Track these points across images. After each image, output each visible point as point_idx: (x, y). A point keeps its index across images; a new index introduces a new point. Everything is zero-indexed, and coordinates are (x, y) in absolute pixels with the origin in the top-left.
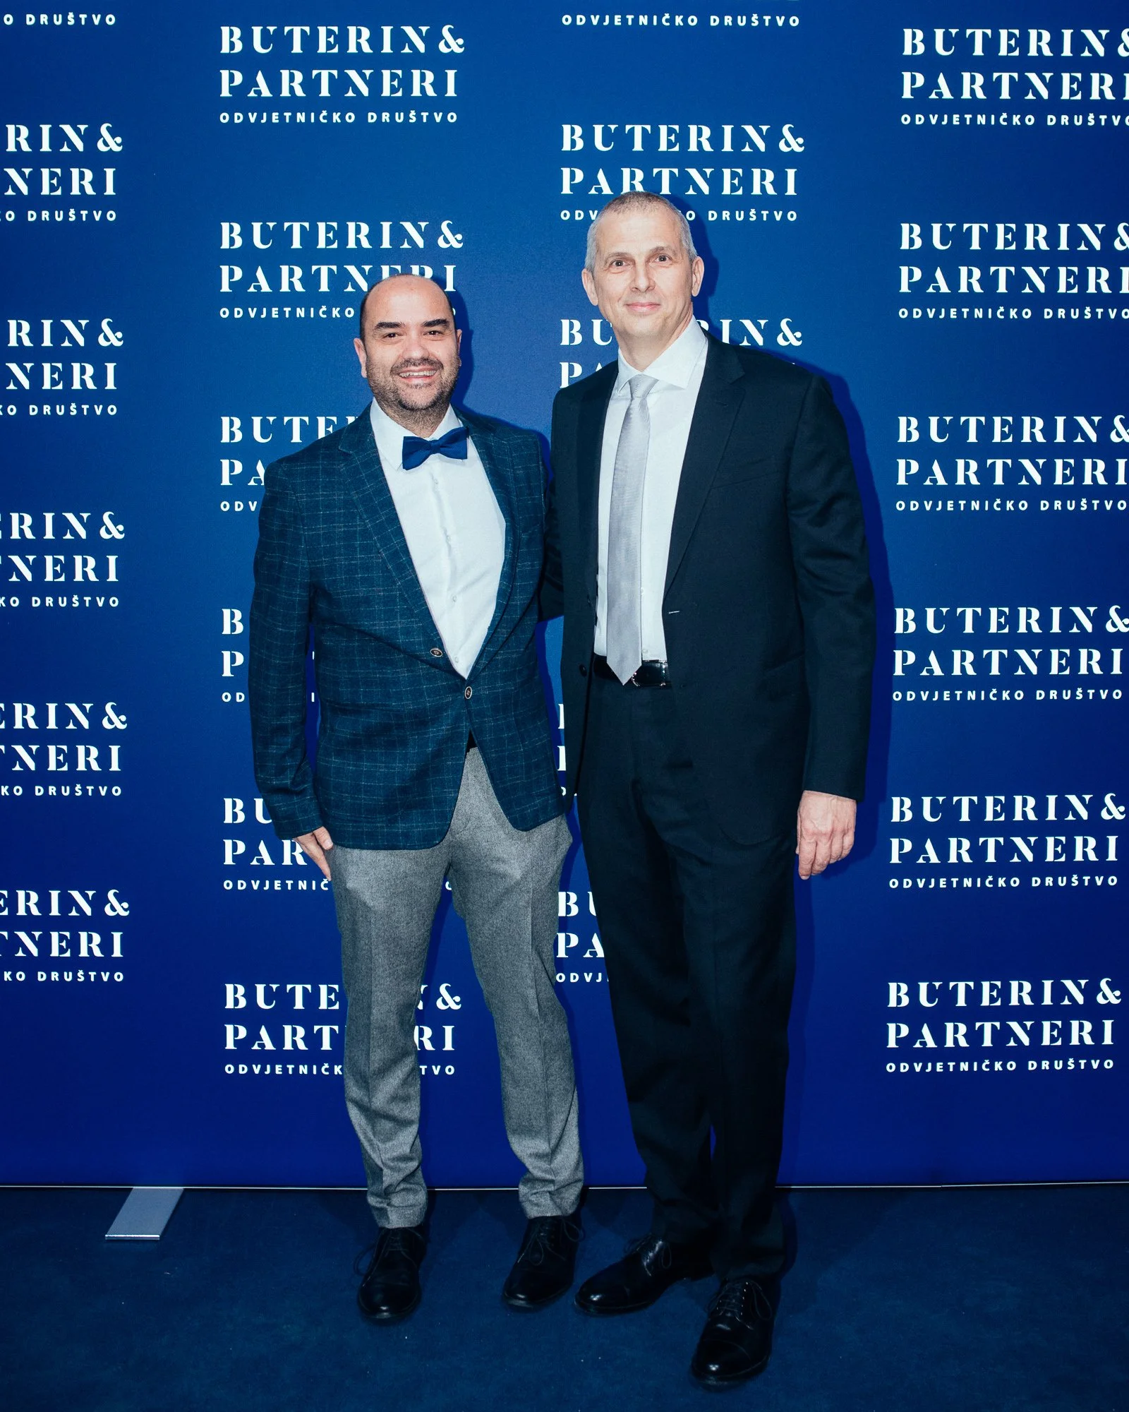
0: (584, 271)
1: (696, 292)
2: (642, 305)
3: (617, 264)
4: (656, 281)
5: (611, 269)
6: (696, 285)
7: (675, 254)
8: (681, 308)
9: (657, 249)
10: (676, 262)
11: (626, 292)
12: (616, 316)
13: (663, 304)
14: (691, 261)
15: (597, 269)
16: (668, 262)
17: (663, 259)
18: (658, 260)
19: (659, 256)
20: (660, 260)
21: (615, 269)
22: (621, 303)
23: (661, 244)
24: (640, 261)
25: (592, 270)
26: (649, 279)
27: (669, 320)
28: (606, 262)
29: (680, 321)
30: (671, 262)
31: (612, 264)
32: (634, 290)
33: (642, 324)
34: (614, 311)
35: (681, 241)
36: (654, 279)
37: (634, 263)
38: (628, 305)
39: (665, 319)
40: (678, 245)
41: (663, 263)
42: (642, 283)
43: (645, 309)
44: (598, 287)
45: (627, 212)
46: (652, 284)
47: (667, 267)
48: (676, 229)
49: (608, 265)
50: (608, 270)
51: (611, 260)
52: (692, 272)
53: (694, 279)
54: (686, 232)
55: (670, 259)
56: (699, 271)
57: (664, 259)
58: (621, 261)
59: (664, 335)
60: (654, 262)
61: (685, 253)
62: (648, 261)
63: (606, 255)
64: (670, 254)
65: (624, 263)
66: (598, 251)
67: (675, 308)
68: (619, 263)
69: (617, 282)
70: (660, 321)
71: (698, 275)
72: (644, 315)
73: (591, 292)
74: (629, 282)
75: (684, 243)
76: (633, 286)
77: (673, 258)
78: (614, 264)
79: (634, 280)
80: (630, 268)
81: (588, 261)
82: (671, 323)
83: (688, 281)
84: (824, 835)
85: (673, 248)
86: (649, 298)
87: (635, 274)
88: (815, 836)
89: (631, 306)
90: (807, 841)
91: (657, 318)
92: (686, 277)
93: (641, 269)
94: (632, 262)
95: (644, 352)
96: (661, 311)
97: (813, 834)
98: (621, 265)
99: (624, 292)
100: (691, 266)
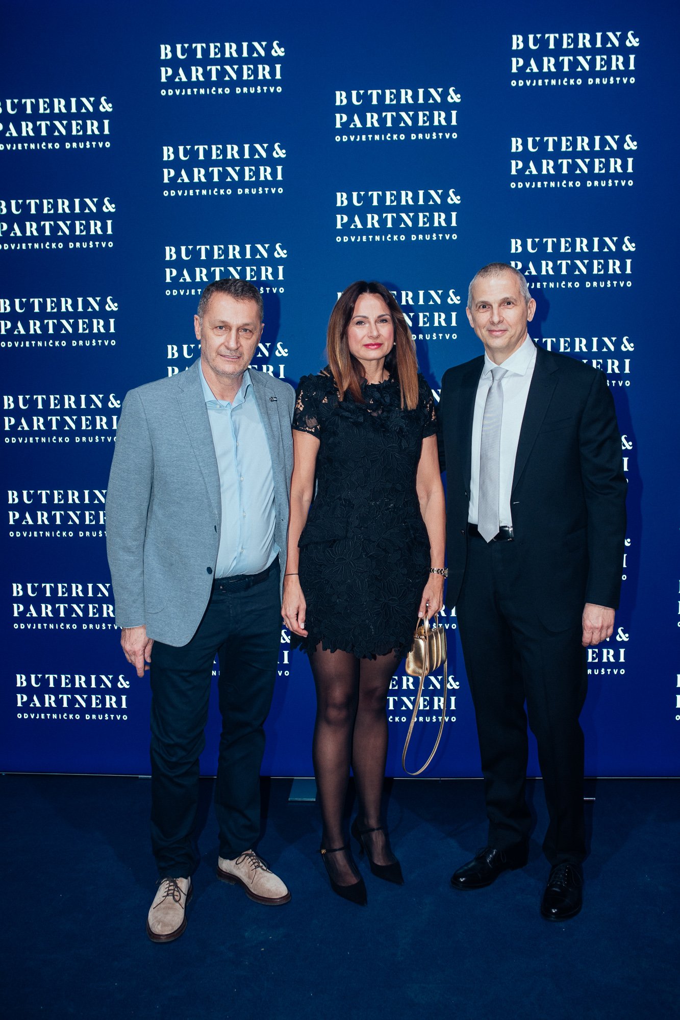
0: (467, 308)
1: (530, 319)
2: (496, 331)
3: (483, 307)
6: (531, 315)
7: (515, 300)
8: (520, 330)
9: (505, 298)
10: (516, 305)
11: (488, 324)
12: (483, 336)
13: (508, 329)
14: (527, 302)
15: (472, 309)
17: (509, 303)
18: (506, 304)
19: (507, 302)
20: (507, 304)
21: (481, 310)
22: (485, 329)
23: (508, 295)
24: (495, 306)
25: (470, 308)
26: (500, 316)
28: (477, 305)
29: (520, 338)
30: (513, 305)
31: (479, 307)
32: (492, 322)
33: (498, 342)
34: (482, 333)
35: (520, 292)
36: (503, 316)
37: (492, 307)
38: (489, 331)
39: (511, 337)
40: (517, 293)
41: (509, 306)
42: (496, 319)
43: (498, 333)
44: (474, 319)
45: (489, 279)
46: (502, 318)
47: (510, 308)
48: (517, 285)
50: (478, 310)
51: (479, 305)
52: (527, 307)
53: (529, 312)
54: (523, 286)
55: (513, 303)
56: (532, 306)
57: (510, 304)
58: (485, 305)
59: (510, 347)
60: (504, 305)
61: (523, 299)
62: (500, 305)
63: (476, 302)
64: (513, 301)
65: (487, 307)
66: (473, 298)
67: (516, 332)
68: (484, 307)
69: (483, 317)
71: (532, 309)
72: (497, 337)
73: (471, 320)
74: (489, 317)
75: (522, 293)
76: (491, 320)
77: (515, 303)
78: (481, 307)
79: (491, 317)
80: (489, 309)
81: (469, 303)
82: (514, 339)
83: (524, 314)
84: (598, 628)
85: (515, 297)
86: (500, 327)
87: (492, 313)
88: (593, 629)
89: (490, 331)
90: (588, 632)
91: (506, 338)
92: (523, 312)
93: (495, 311)
94: (491, 306)
95: (499, 356)
96: (508, 334)
97: (591, 628)
98: (485, 307)
99: (486, 324)
100: (527, 305)
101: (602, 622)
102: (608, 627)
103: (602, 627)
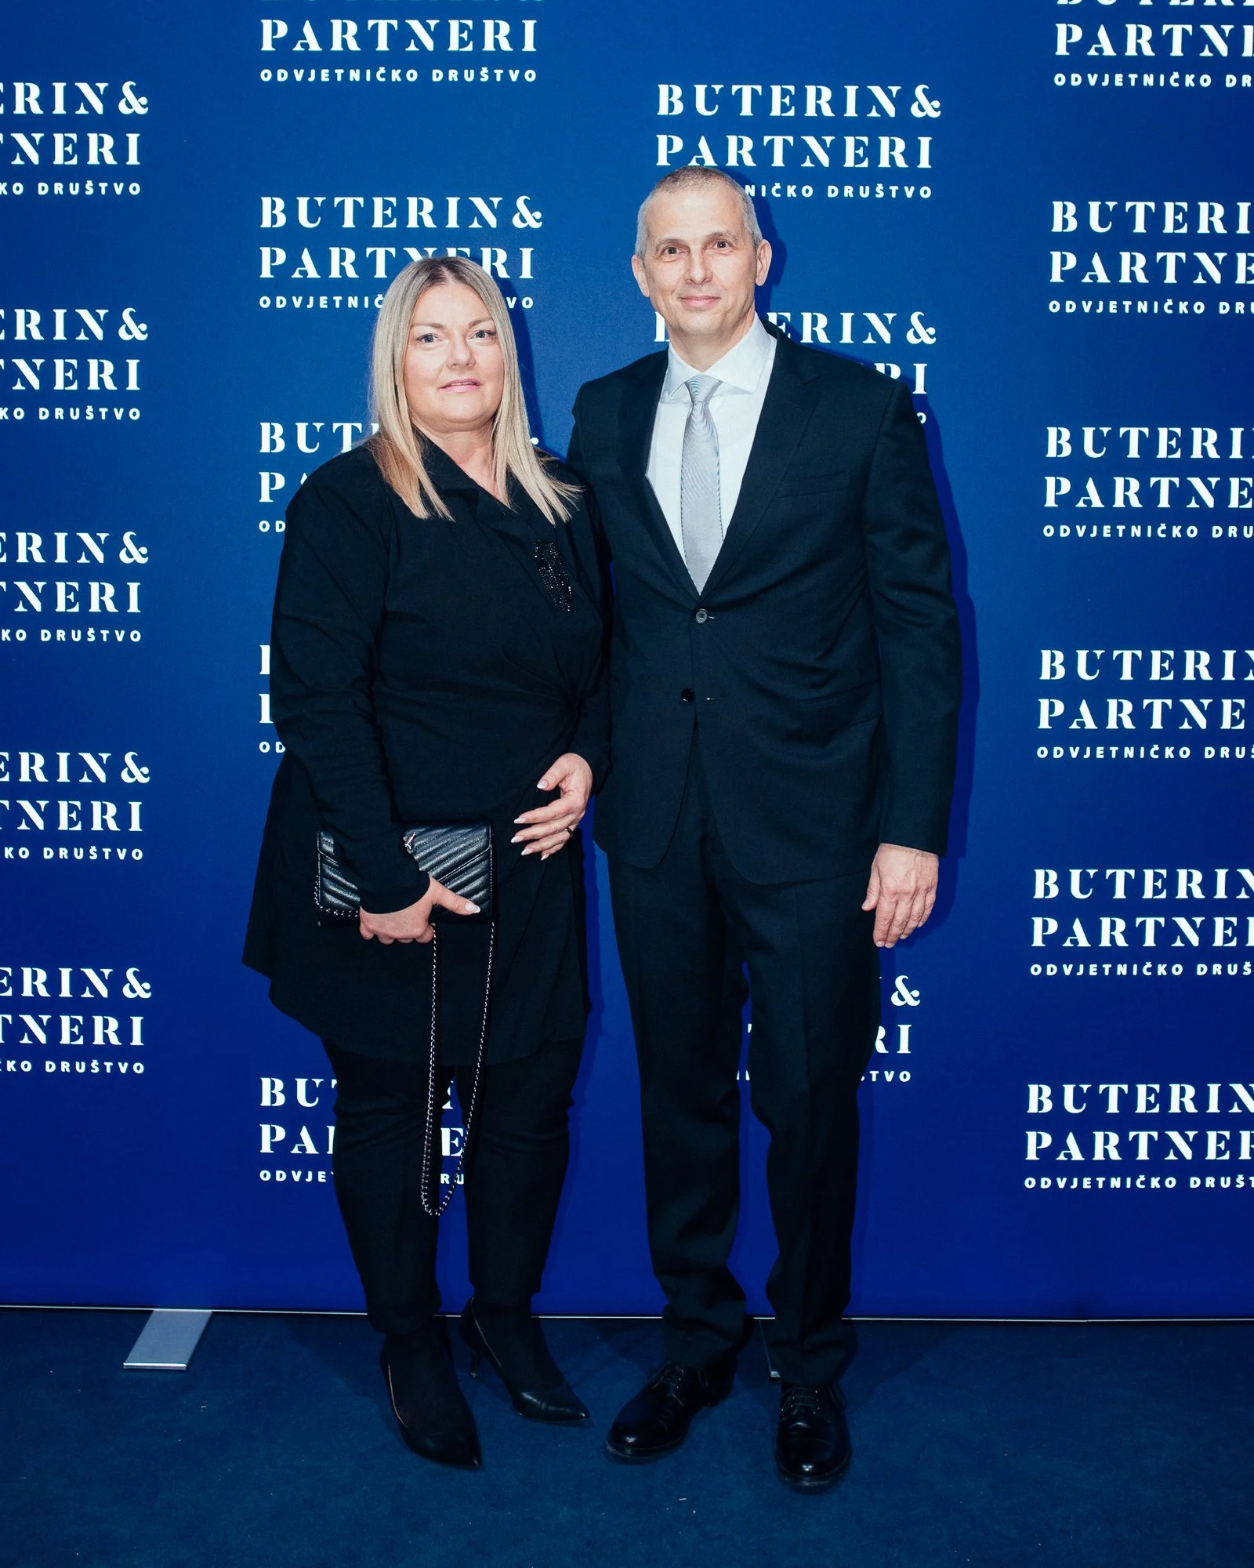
0: (634, 257)
1: (761, 281)
2: (697, 299)
3: (670, 252)
4: (714, 272)
5: (662, 257)
6: (762, 273)
7: (734, 237)
8: (743, 300)
9: (715, 234)
10: (736, 249)
11: (680, 284)
12: (669, 310)
13: (722, 296)
14: (756, 245)
15: (647, 256)
16: (727, 248)
17: (722, 245)
18: (716, 246)
19: (718, 242)
20: (719, 246)
21: (667, 257)
22: (673, 294)
23: (721, 229)
24: (696, 248)
25: (642, 257)
26: (706, 269)
27: (729, 315)
28: (657, 250)
29: (742, 317)
30: (731, 249)
31: (663, 251)
32: (689, 281)
33: (700, 321)
34: (667, 305)
35: (743, 224)
36: (712, 269)
37: (689, 252)
38: (682, 298)
39: (726, 313)
40: (738, 226)
41: (722, 250)
42: (698, 274)
43: (701, 304)
44: (650, 277)
45: (681, 192)
46: (709, 273)
47: (726, 255)
48: (737, 211)
49: (659, 253)
50: (659, 258)
51: (662, 247)
52: (755, 258)
53: (759, 266)
54: (749, 212)
55: (731, 245)
56: (765, 256)
57: (724, 246)
58: (674, 247)
59: (725, 333)
60: (712, 248)
61: (749, 238)
62: (705, 248)
63: (657, 242)
64: (731, 240)
65: (678, 251)
66: (649, 235)
67: (736, 302)
68: (672, 251)
69: (670, 272)
70: (719, 316)
71: (764, 261)
72: (699, 310)
73: (643, 281)
74: (683, 272)
75: (747, 225)
76: (687, 277)
77: (734, 244)
78: (667, 251)
79: (689, 271)
80: (684, 256)
81: (638, 247)
82: (731, 318)
83: (752, 270)
84: (907, 893)
85: (734, 232)
86: (706, 291)
87: (690, 263)
88: (897, 894)
89: (684, 299)
90: (888, 900)
91: (715, 313)
92: (750, 264)
93: (696, 257)
94: (687, 249)
95: (702, 351)
96: (720, 305)
97: (895, 893)
98: (674, 253)
99: (677, 284)
100: (756, 251)
101: (917, 882)
102: (928, 891)
103: (916, 891)
